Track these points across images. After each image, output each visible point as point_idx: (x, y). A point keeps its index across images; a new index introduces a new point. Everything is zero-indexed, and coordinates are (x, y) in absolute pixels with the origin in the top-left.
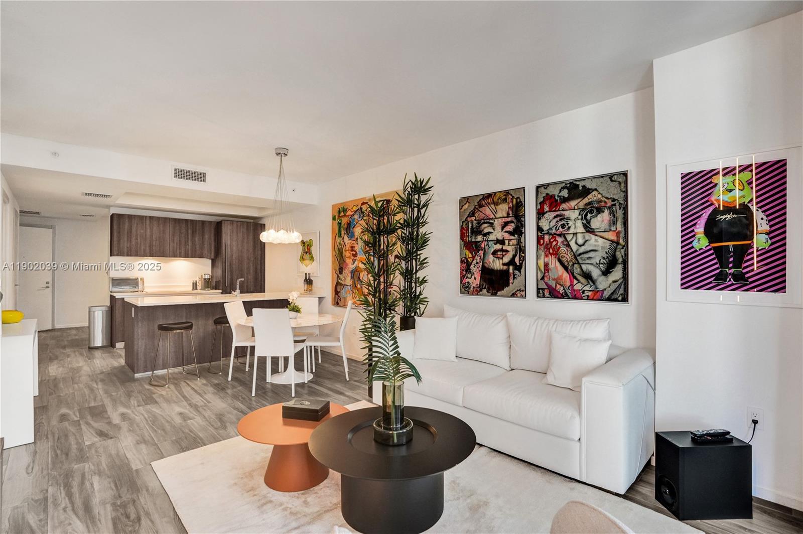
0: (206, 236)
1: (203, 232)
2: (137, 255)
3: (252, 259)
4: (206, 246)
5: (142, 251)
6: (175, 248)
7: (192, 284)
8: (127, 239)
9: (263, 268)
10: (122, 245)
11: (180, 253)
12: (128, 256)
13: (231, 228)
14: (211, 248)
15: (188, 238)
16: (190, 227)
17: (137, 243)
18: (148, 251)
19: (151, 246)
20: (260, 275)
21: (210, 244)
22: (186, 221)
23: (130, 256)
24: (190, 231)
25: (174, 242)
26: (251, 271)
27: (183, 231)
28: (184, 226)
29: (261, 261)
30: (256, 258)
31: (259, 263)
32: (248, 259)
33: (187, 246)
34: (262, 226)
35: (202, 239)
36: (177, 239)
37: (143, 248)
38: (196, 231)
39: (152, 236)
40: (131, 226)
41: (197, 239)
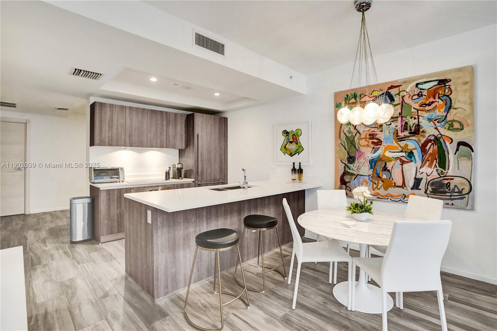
0: (179, 128)
1: (176, 123)
2: (118, 145)
3: (218, 150)
4: (178, 136)
5: (123, 140)
6: (152, 139)
7: (165, 173)
8: (109, 129)
9: (226, 158)
10: (103, 136)
11: (156, 143)
12: (109, 145)
13: (202, 120)
14: (182, 138)
15: (163, 130)
16: (165, 118)
17: (118, 133)
18: (128, 141)
19: (130, 136)
20: (224, 163)
21: (182, 135)
22: (162, 112)
23: (112, 145)
24: (165, 123)
25: (151, 133)
26: (217, 161)
27: (159, 122)
28: (159, 117)
29: (225, 151)
30: (221, 149)
31: (223, 153)
32: (215, 149)
33: (162, 137)
34: (226, 119)
35: (175, 129)
36: (153, 130)
37: (123, 137)
38: (170, 122)
39: (131, 126)
40: (113, 116)
41: (170, 130)
